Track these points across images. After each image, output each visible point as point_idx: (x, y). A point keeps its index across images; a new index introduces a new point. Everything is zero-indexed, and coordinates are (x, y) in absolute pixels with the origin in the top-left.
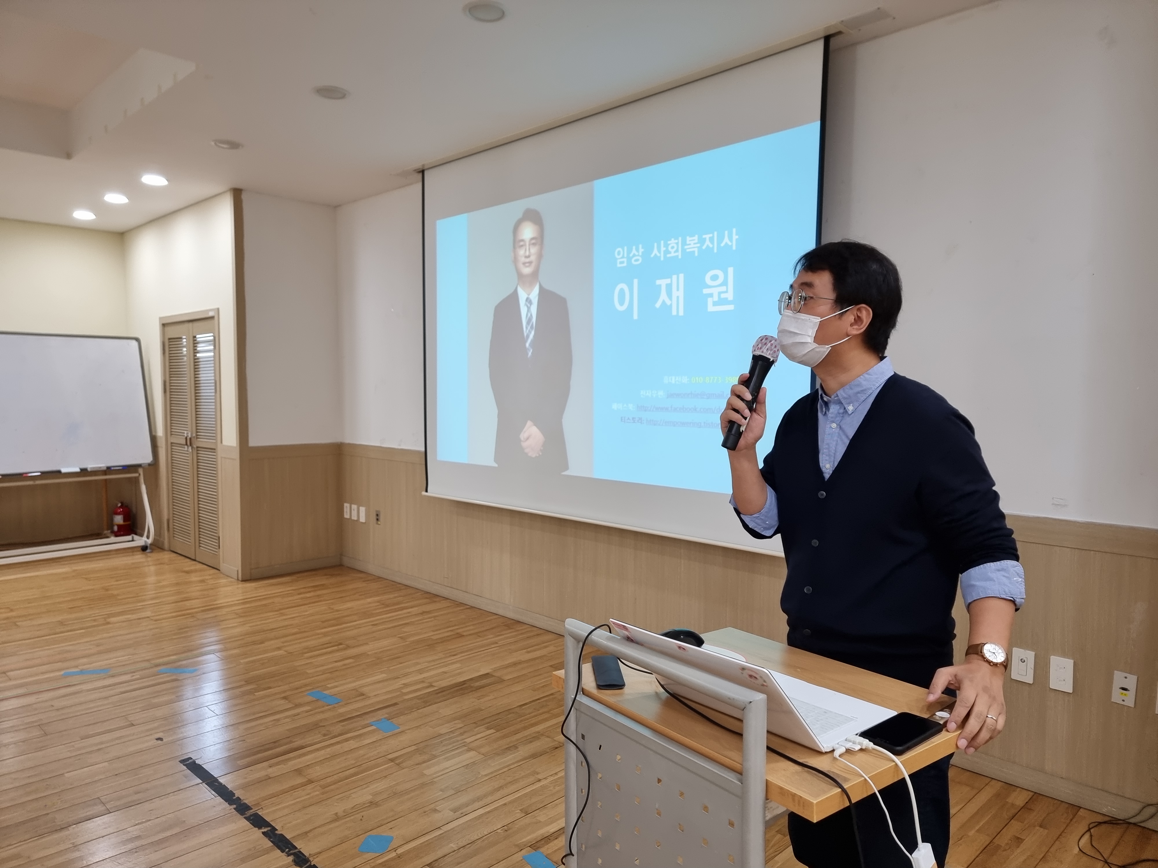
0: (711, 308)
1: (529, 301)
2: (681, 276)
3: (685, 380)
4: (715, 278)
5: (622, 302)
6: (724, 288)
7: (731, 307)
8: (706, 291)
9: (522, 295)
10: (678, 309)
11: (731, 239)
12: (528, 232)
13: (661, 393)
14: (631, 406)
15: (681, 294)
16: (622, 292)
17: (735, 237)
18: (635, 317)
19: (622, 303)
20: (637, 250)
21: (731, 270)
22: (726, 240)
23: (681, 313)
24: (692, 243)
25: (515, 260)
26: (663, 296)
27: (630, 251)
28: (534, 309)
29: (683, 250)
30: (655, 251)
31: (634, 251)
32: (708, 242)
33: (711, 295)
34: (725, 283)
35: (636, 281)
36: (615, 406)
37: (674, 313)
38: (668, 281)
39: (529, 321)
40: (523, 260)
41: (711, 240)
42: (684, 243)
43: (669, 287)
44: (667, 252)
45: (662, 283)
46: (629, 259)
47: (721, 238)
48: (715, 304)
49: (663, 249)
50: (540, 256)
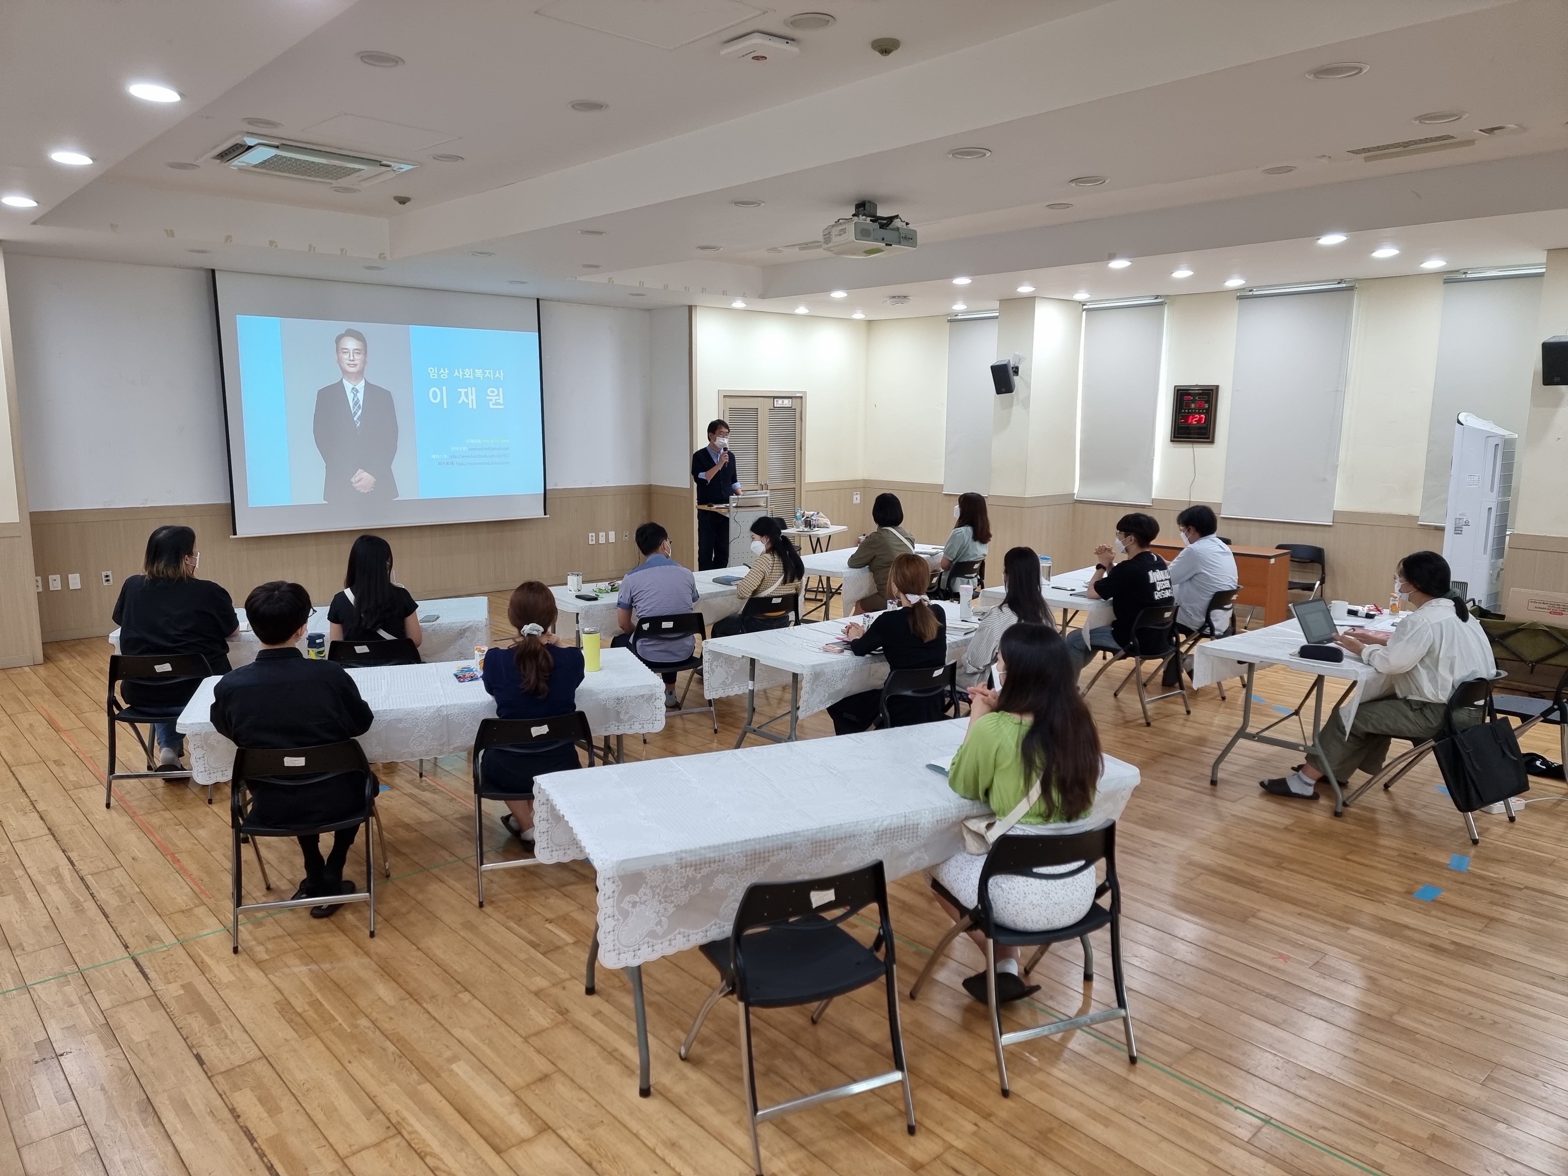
0: (491, 406)
1: (355, 391)
2: (473, 388)
3: (479, 441)
4: (493, 392)
6: (498, 398)
7: (502, 407)
8: (488, 398)
9: (348, 385)
10: (473, 405)
11: (500, 375)
12: (351, 344)
13: (465, 448)
14: (445, 456)
15: (474, 397)
16: (435, 393)
17: (502, 374)
18: (445, 407)
19: (435, 398)
20: (444, 371)
21: (500, 390)
22: (498, 375)
23: (475, 407)
24: (479, 373)
25: (339, 361)
26: (463, 397)
27: (439, 370)
28: (360, 396)
29: (474, 376)
30: (456, 373)
31: (442, 371)
32: (487, 374)
33: (491, 400)
34: (498, 395)
35: (444, 388)
36: (434, 456)
37: (470, 407)
38: (466, 390)
39: (356, 403)
40: (348, 362)
41: (490, 373)
42: (474, 372)
43: (466, 394)
44: (464, 375)
45: (463, 391)
46: (439, 375)
47: (495, 374)
48: (493, 404)
49: (461, 373)
50: (364, 362)
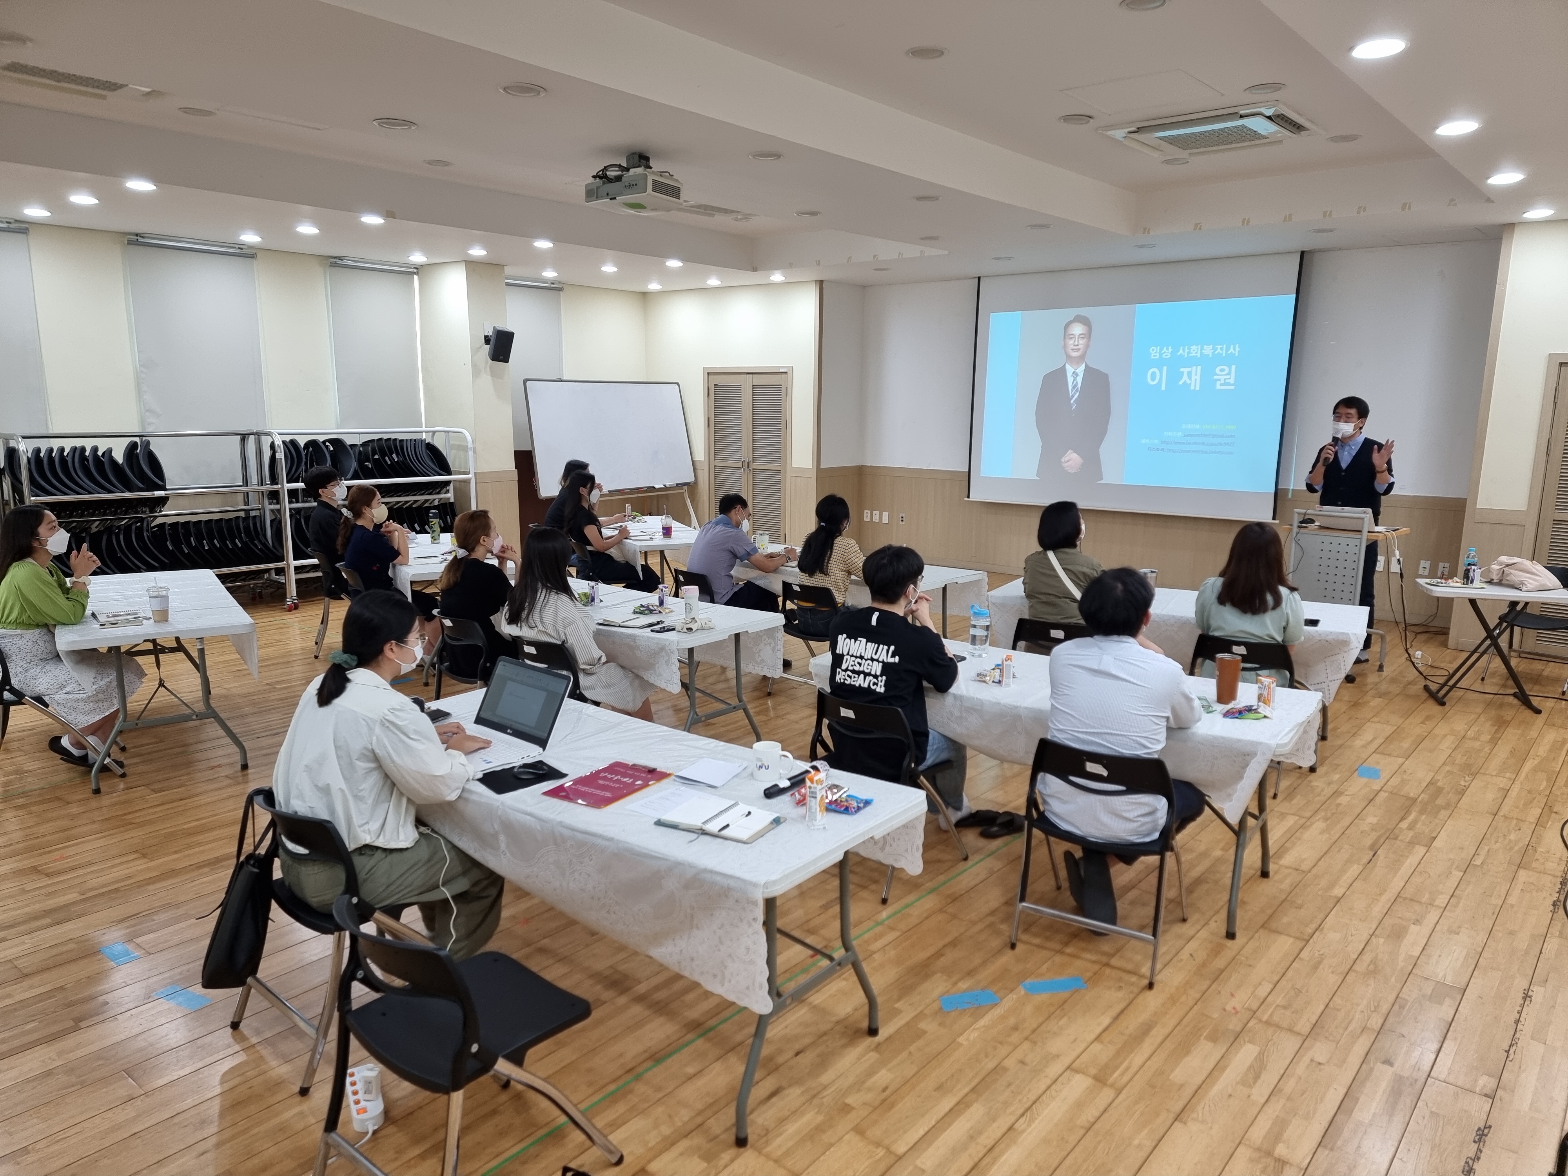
0: (1218, 387)
1: (1075, 374)
2: (1199, 367)
3: (1198, 427)
4: (1222, 370)
5: (1153, 379)
6: (1228, 377)
7: (1233, 387)
8: (1215, 377)
9: (1070, 369)
10: (1195, 386)
11: (1235, 349)
12: (1078, 329)
13: (1179, 434)
14: (1156, 441)
15: (1198, 377)
16: (1154, 374)
17: (1237, 349)
18: (1163, 388)
20: (1167, 349)
21: (1233, 367)
22: (1231, 350)
23: (1198, 388)
24: (1208, 350)
25: (1065, 347)
26: (1185, 378)
27: (1161, 350)
28: (1079, 380)
29: (1201, 353)
30: (1181, 351)
31: (1165, 350)
33: (1219, 380)
34: (1229, 374)
35: (1165, 368)
36: (1143, 441)
37: (1192, 388)
38: (1189, 369)
39: (1075, 386)
40: (1072, 347)
41: (1222, 349)
42: (1202, 349)
43: (1189, 373)
44: (1189, 353)
45: (1185, 370)
46: (1161, 355)
47: (1228, 349)
48: (1221, 385)
49: (1187, 351)
50: (1087, 346)
